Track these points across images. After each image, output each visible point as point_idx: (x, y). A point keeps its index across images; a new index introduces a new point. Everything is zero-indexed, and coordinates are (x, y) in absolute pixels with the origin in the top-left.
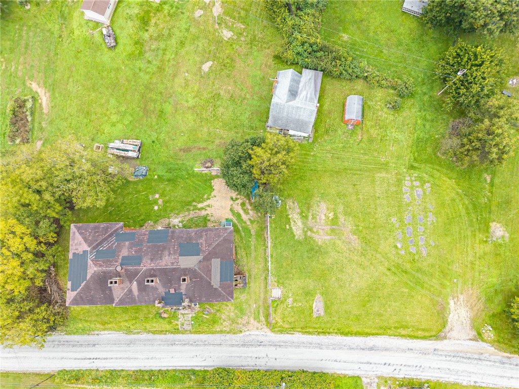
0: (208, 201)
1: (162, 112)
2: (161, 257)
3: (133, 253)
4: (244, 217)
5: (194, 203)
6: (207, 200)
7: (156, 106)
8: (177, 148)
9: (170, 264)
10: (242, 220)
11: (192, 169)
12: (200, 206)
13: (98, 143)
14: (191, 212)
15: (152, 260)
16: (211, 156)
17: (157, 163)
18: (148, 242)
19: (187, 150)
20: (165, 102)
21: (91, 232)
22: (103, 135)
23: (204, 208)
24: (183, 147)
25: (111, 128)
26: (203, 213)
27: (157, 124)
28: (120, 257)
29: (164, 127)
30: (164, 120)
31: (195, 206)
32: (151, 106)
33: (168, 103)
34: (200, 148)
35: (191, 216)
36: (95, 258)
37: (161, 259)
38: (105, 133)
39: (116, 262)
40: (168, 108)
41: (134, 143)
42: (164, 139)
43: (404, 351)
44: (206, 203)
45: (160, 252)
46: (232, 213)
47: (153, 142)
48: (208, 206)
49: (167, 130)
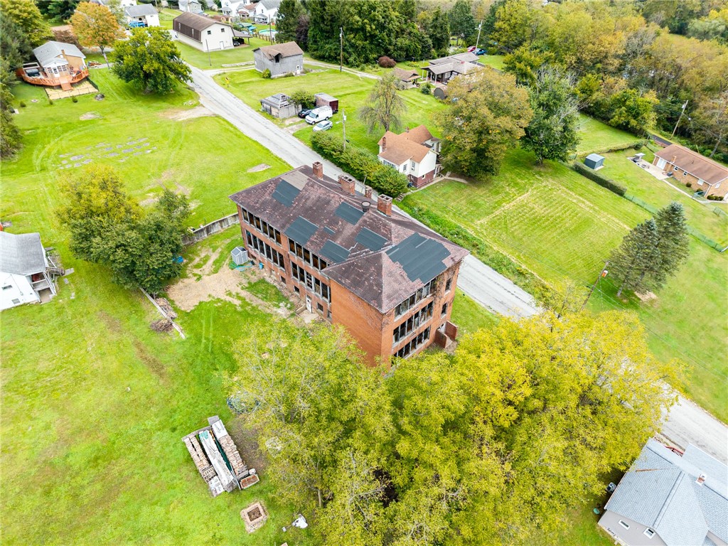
0: (222, 298)
1: (97, 459)
2: (318, 201)
3: (340, 223)
4: (214, 257)
5: (239, 309)
6: (222, 301)
7: (85, 482)
8: (161, 382)
9: (316, 187)
10: (220, 257)
11: (184, 342)
12: (237, 302)
13: (243, 528)
14: (254, 305)
15: (328, 202)
16: (146, 330)
17: (210, 394)
18: (316, 229)
19: (157, 367)
20: (68, 468)
21: (366, 279)
22: (218, 536)
23: (238, 297)
24: (154, 375)
25: (194, 531)
26: (244, 294)
27: (130, 449)
28: (357, 225)
29: (130, 432)
30: (114, 443)
31: (242, 306)
32: (92, 491)
33: (68, 460)
34: (141, 351)
35: (260, 301)
36: (386, 241)
37: (319, 197)
38: (212, 534)
39: (365, 221)
40: (80, 452)
41: (196, 444)
42: (156, 416)
43: (247, 125)
44: (228, 299)
45: (315, 208)
46: (218, 269)
47: (174, 430)
48: (230, 294)
49: (133, 423)
